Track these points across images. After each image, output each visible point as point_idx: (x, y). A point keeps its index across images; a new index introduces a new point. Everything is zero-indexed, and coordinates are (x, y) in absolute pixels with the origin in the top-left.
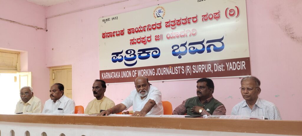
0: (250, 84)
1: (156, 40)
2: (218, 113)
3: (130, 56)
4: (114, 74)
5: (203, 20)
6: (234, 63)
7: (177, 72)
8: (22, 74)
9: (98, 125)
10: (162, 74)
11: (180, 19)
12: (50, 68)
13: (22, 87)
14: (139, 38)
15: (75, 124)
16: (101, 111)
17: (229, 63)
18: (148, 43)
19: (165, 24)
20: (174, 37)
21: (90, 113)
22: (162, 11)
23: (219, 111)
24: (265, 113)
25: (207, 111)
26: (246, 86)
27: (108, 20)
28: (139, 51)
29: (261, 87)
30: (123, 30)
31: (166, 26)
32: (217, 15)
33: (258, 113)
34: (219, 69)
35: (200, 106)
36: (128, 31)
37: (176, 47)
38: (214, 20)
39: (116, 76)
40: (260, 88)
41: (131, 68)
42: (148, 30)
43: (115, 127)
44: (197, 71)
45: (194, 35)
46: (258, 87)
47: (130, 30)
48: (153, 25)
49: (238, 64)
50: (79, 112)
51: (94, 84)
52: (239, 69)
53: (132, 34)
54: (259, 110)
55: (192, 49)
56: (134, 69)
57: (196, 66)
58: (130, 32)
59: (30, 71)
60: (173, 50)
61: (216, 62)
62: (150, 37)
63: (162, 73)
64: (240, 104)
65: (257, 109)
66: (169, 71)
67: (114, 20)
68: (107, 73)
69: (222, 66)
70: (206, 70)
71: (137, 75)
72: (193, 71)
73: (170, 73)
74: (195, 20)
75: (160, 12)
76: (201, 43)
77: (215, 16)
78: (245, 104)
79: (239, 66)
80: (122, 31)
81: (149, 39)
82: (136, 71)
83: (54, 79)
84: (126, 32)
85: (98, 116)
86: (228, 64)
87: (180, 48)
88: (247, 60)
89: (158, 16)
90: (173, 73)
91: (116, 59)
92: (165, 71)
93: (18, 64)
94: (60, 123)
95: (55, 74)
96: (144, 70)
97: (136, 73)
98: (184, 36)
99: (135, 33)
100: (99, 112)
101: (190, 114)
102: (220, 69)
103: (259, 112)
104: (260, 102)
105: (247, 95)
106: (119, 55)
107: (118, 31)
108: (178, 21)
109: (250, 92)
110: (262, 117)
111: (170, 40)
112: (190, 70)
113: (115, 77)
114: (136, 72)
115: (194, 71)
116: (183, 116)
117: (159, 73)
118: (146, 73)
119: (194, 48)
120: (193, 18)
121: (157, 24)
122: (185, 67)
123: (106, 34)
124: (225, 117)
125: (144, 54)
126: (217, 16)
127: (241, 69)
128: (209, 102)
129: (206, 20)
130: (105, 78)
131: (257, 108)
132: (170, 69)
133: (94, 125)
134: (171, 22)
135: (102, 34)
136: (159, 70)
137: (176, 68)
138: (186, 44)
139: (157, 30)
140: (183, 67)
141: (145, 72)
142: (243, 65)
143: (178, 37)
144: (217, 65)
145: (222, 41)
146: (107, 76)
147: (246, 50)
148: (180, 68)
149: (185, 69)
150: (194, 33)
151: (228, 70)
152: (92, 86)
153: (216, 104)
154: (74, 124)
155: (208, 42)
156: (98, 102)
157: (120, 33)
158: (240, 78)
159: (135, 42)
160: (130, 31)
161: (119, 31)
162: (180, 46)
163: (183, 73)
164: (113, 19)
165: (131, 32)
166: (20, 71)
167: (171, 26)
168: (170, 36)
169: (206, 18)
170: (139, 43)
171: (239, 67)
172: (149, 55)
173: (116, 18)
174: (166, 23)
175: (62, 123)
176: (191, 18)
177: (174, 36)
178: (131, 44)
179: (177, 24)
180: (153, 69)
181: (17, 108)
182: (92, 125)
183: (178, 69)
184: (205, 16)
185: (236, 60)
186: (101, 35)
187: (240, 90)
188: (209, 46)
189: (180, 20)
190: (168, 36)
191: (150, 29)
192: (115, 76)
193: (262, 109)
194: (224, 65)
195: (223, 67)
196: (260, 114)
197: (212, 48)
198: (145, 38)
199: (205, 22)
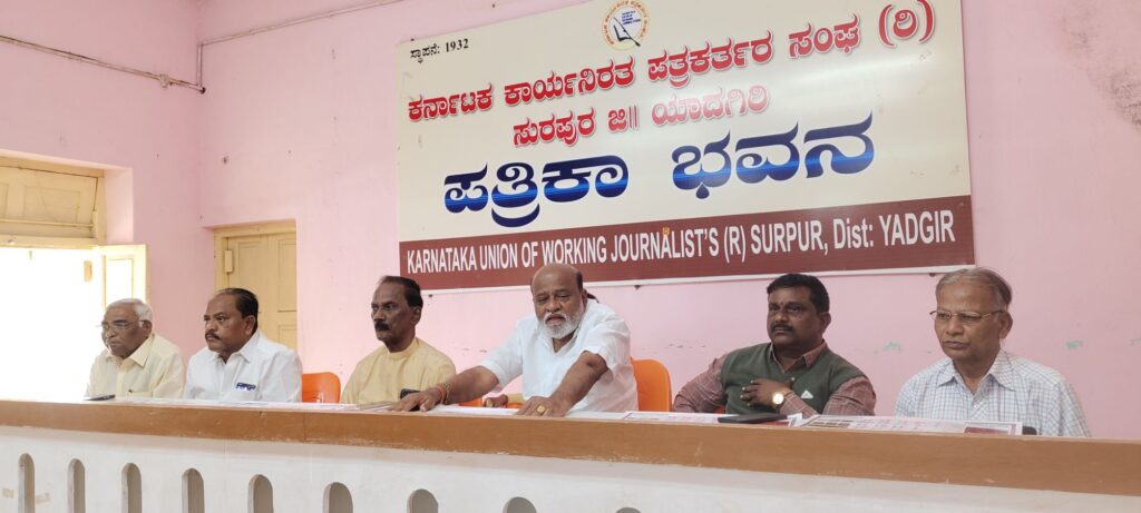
0: (971, 299)
1: (613, 127)
2: (847, 406)
3: (515, 186)
4: (452, 254)
5: (792, 54)
6: (909, 216)
7: (690, 250)
8: (110, 251)
9: (393, 447)
10: (635, 258)
11: (704, 48)
12: (215, 230)
13: (111, 300)
14: (550, 119)
15: (308, 442)
16: (404, 393)
17: (890, 217)
18: (581, 139)
19: (647, 67)
20: (681, 118)
21: (361, 402)
22: (635, 16)
23: (848, 401)
24: (1024, 408)
25: (805, 400)
26: (953, 307)
27: (431, 50)
28: (549, 168)
29: (1013, 310)
30: (488, 88)
31: (653, 76)
32: (846, 32)
33: (999, 407)
34: (852, 239)
35: (776, 379)
36: (507, 94)
37: (690, 156)
38: (835, 52)
39: (462, 261)
40: (1008, 316)
41: (516, 232)
42: (581, 90)
43: (455, 455)
44: (768, 245)
45: (758, 108)
46: (1001, 311)
47: (512, 91)
48: (601, 71)
49: (927, 223)
50: (321, 395)
51: (377, 292)
52: (928, 241)
53: (522, 105)
54: (1002, 397)
55: (748, 163)
56: (530, 237)
57: (763, 226)
58: (513, 96)
59: (141, 243)
60: (676, 164)
61: (841, 212)
62: (589, 117)
63: (635, 253)
64: (928, 372)
65: (996, 392)
66: (661, 248)
67: (454, 53)
68: (426, 252)
69: (864, 227)
70: (804, 244)
71: (539, 259)
72: (753, 246)
73: (666, 254)
74: (762, 50)
75: (628, 20)
76: (785, 139)
77: (841, 36)
78: (950, 372)
79: (930, 229)
80: (483, 93)
81: (587, 125)
82: (535, 244)
83: (228, 273)
84: (499, 97)
85: (394, 413)
86: (885, 220)
87: (704, 158)
88: (962, 208)
89: (622, 35)
90: (677, 255)
91: (462, 198)
92: (647, 245)
93: (96, 214)
94: (250, 438)
95: (233, 253)
96: (568, 241)
97: (535, 254)
98: (718, 113)
99: (534, 101)
100: (395, 398)
101: (741, 409)
102: (857, 242)
103: (1002, 405)
104: (1006, 368)
105: (957, 339)
106: (474, 184)
107: (468, 93)
108: (696, 57)
109: (969, 329)
110: (1014, 426)
111: (667, 128)
112: (740, 242)
113: (456, 267)
114: (536, 249)
115: (756, 246)
116: (710, 419)
117: (624, 254)
118: (573, 253)
119: (757, 158)
120: (755, 43)
121: (618, 68)
122: (721, 232)
123: (423, 106)
124: (870, 421)
125: (568, 179)
126: (848, 36)
127: (938, 240)
128: (812, 366)
129: (804, 51)
130: (419, 269)
131: (996, 387)
132: (665, 238)
133: (376, 445)
134: (672, 58)
135: (411, 104)
136: (624, 242)
137: (689, 236)
138: (726, 142)
139: (616, 88)
140: (713, 230)
141: (569, 246)
142: (945, 226)
143: (695, 117)
144: (846, 225)
145: (864, 134)
146: (426, 261)
147: (957, 167)
148: (703, 236)
149: (720, 238)
150: (758, 101)
151: (887, 244)
152: (371, 300)
153: (839, 372)
154: (301, 441)
155: (810, 136)
156: (392, 360)
157: (477, 101)
158: (932, 275)
159: (533, 134)
160: (515, 95)
161: (472, 94)
162: (702, 152)
163: (714, 253)
164: (450, 48)
165: (518, 96)
166: (104, 242)
167: (669, 75)
168: (666, 112)
169: (806, 45)
170: (547, 138)
171: (927, 234)
172: (584, 186)
173: (464, 43)
174: (650, 62)
175: (258, 438)
176: (746, 44)
177: (682, 112)
178: (516, 143)
179: (693, 65)
180: (602, 239)
181: (93, 378)
182: (371, 444)
183: (695, 239)
184: (800, 36)
185: (918, 206)
186: (406, 110)
187: (931, 320)
188: (815, 153)
189: (705, 52)
190: (660, 114)
191: (590, 87)
192: (456, 264)
193: (1012, 393)
194: (871, 226)
195: (868, 231)
196: (1007, 410)
197: (826, 159)
198: (569, 119)
199: (801, 61)
